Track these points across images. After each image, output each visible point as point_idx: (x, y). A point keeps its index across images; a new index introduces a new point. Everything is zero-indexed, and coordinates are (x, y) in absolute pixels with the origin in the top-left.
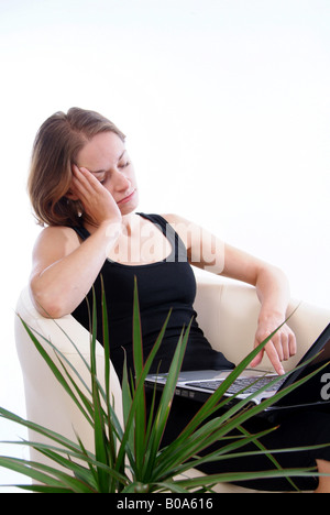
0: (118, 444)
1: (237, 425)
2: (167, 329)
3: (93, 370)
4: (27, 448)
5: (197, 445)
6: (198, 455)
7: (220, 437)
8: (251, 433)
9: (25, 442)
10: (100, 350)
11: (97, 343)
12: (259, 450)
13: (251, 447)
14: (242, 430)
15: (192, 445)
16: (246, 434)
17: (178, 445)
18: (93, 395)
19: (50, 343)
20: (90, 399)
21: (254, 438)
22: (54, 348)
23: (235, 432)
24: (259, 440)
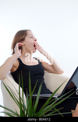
0: (26, 112)
1: (54, 107)
2: (37, 84)
3: (19, 94)
4: (4, 113)
5: (44, 112)
6: (44, 114)
7: (50, 110)
8: (57, 109)
9: (3, 112)
10: (21, 89)
11: (20, 87)
12: (59, 113)
13: (57, 112)
14: (55, 108)
15: (43, 112)
16: (56, 109)
17: (40, 112)
18: (19, 100)
19: (9, 88)
20: (19, 101)
21: (58, 110)
22: (10, 89)
23: (53, 109)
24: (59, 111)
